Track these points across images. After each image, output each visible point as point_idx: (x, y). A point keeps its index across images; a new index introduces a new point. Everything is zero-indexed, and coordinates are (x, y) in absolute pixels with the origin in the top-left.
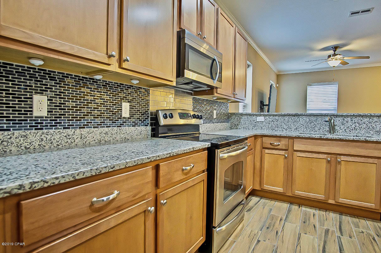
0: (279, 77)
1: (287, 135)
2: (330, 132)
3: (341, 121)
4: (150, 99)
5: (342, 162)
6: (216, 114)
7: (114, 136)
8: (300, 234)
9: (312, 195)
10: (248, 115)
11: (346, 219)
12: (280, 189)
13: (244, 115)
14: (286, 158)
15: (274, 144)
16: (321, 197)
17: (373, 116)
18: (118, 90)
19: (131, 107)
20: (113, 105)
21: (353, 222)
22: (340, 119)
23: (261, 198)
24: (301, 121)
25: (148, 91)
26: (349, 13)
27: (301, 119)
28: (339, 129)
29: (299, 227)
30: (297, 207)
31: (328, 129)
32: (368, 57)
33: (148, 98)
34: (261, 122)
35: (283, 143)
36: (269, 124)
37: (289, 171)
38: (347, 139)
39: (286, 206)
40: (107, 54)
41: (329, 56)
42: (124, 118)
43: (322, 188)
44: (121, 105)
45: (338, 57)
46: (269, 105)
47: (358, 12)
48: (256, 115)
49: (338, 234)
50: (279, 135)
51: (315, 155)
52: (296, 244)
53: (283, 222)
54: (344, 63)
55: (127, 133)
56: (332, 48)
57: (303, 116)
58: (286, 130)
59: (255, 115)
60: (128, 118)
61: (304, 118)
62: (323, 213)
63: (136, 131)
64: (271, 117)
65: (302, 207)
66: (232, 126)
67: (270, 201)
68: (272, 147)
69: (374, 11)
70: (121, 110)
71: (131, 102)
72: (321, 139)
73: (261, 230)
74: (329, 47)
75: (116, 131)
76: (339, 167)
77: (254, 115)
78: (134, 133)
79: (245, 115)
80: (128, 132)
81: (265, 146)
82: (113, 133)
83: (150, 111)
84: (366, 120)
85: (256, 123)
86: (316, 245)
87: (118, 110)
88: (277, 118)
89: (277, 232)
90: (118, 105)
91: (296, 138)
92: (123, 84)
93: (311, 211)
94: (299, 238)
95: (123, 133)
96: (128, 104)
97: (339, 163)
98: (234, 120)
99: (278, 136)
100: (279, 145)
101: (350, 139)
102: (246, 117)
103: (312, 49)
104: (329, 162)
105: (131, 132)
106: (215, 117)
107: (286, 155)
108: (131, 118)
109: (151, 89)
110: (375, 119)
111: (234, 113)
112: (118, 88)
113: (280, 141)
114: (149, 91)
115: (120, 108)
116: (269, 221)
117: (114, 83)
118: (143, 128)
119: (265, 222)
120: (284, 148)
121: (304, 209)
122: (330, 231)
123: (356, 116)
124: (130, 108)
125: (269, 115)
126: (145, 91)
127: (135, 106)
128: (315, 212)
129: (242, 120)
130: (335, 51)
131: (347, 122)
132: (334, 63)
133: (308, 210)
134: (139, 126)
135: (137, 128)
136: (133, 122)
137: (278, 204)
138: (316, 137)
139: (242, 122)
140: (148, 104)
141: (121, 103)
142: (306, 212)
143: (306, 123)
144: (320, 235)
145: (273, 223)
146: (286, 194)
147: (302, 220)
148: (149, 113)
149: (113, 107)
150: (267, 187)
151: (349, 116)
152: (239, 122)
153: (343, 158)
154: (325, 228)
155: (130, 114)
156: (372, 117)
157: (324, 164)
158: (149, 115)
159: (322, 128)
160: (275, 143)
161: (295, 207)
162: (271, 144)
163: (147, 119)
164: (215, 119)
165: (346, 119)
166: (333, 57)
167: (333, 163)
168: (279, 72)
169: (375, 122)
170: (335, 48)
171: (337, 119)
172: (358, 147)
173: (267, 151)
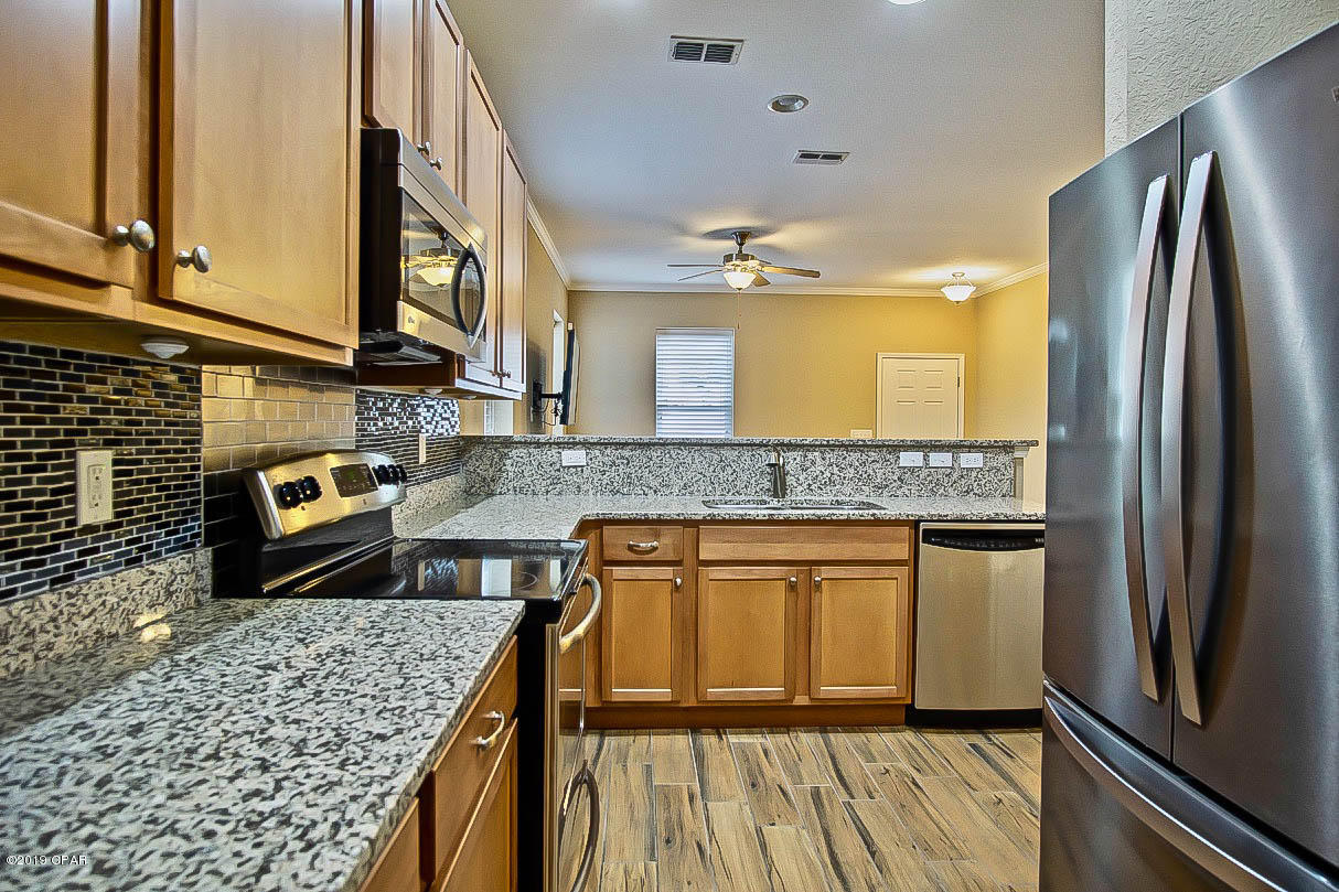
0: (575, 299)
1: (678, 515)
2: (775, 495)
3: (798, 459)
4: (204, 419)
5: (825, 584)
6: (425, 442)
7: (42, 638)
8: (759, 831)
9: (752, 692)
10: (530, 443)
11: (840, 740)
12: (661, 693)
13: (517, 443)
14: (677, 588)
15: (639, 546)
16: (774, 691)
17: (868, 446)
18: (55, 387)
19: (122, 468)
20: (25, 469)
21: (857, 747)
22: (797, 454)
23: (602, 736)
24: (697, 461)
25: (192, 381)
26: (797, 154)
27: (696, 456)
28: (795, 485)
29: (747, 807)
30: (714, 739)
31: (767, 485)
32: (817, 274)
33: (194, 414)
34: (575, 467)
35: (665, 544)
36: (604, 474)
37: (688, 629)
38: (834, 518)
39: (682, 742)
40: (100, 226)
41: (728, 258)
42: (89, 529)
43: (778, 666)
44: (73, 465)
45: (751, 263)
46: (564, 397)
47: (817, 156)
48: (558, 444)
49: (843, 797)
50: (655, 517)
51: (758, 571)
52: (764, 868)
53: (699, 803)
54: (761, 282)
55: (109, 606)
56: (735, 233)
57: (704, 448)
58: (655, 492)
59: (554, 443)
60: (108, 526)
61: (707, 455)
62: (783, 739)
63: (151, 585)
64: (608, 451)
65: (725, 734)
66: (473, 486)
67: (632, 738)
68: (633, 557)
69: (848, 158)
70: (73, 489)
71: (117, 443)
72: (771, 522)
73: (652, 858)
74: (725, 230)
75: (50, 611)
76: (815, 596)
77: (551, 444)
78: (138, 597)
79: (520, 443)
80: (112, 600)
81: (610, 554)
82: (35, 624)
83: (203, 474)
84: (854, 457)
85: (559, 470)
86: (812, 852)
87: (55, 492)
88: (626, 453)
89: (699, 846)
90: (55, 468)
91: (704, 521)
92: (79, 355)
93: (754, 741)
94: (764, 846)
95: (85, 611)
96: (108, 455)
97: (818, 586)
98: (480, 464)
99: (653, 520)
100: (655, 549)
101: (841, 518)
102: (522, 451)
103: (683, 230)
104: (792, 587)
105: (124, 593)
106: (423, 459)
107: (679, 581)
108: (119, 525)
109: (204, 368)
110: (873, 454)
111: (481, 437)
112: (52, 376)
113: (657, 536)
114: (199, 381)
115: (66, 483)
116: (661, 816)
117: (33, 350)
118: (179, 562)
119: (651, 822)
120: (671, 557)
121: (733, 739)
122: (822, 791)
123: (831, 446)
124: (117, 474)
125: (602, 444)
126: (182, 380)
127: (139, 462)
128: (763, 741)
129: (508, 462)
130: (741, 245)
131: (813, 463)
132: (740, 278)
133: (745, 739)
134: (158, 554)
135: (152, 568)
136: (129, 543)
137: (659, 742)
138: (760, 518)
139: (509, 468)
140: (195, 440)
141: (72, 455)
142: (742, 748)
143: (712, 468)
144: (807, 814)
145: (675, 817)
146: (681, 705)
147: (745, 781)
148: (198, 485)
149: (28, 481)
150: (619, 693)
151: (816, 446)
152: (500, 469)
153: (826, 572)
154: (808, 786)
155: (116, 505)
156: (866, 449)
157: (779, 594)
158: (199, 492)
159: (753, 481)
160: (644, 545)
161: (709, 741)
162: (630, 548)
163: (192, 512)
164: (423, 466)
165: (810, 456)
166: (738, 262)
167: (802, 590)
168: (574, 282)
169: (873, 461)
170: (742, 235)
171: (791, 454)
172: (859, 538)
173: (618, 572)
